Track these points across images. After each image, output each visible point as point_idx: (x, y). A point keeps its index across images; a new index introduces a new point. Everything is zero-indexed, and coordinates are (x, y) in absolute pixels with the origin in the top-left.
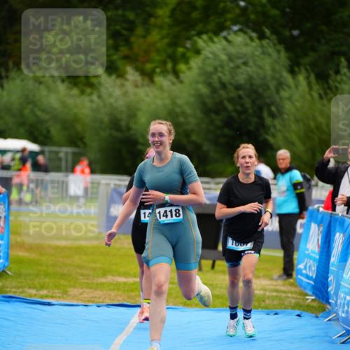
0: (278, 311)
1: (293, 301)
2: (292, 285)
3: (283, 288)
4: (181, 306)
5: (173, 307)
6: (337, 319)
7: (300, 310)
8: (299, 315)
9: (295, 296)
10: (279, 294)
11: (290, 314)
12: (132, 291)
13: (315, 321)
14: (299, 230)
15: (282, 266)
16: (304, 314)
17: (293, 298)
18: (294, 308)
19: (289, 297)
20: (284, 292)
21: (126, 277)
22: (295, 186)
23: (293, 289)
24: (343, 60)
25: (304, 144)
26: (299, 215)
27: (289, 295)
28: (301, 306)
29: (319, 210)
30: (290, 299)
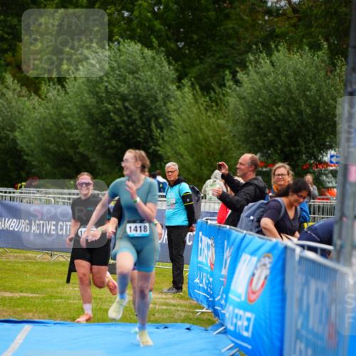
0: (167, 324)
1: (183, 314)
2: (181, 298)
3: (172, 302)
4: (69, 322)
5: (61, 322)
6: (225, 332)
7: (189, 323)
8: (188, 329)
9: (184, 309)
10: (169, 308)
11: (179, 328)
12: (18, 306)
13: (204, 334)
14: (189, 243)
15: (172, 279)
16: (193, 327)
17: (183, 311)
18: (183, 321)
19: (178, 310)
20: (174, 305)
21: (12, 292)
22: (184, 198)
23: (182, 302)
24: (227, 72)
25: (192, 156)
26: (189, 228)
27: (179, 308)
28: (191, 319)
29: (207, 222)
30: (179, 313)
